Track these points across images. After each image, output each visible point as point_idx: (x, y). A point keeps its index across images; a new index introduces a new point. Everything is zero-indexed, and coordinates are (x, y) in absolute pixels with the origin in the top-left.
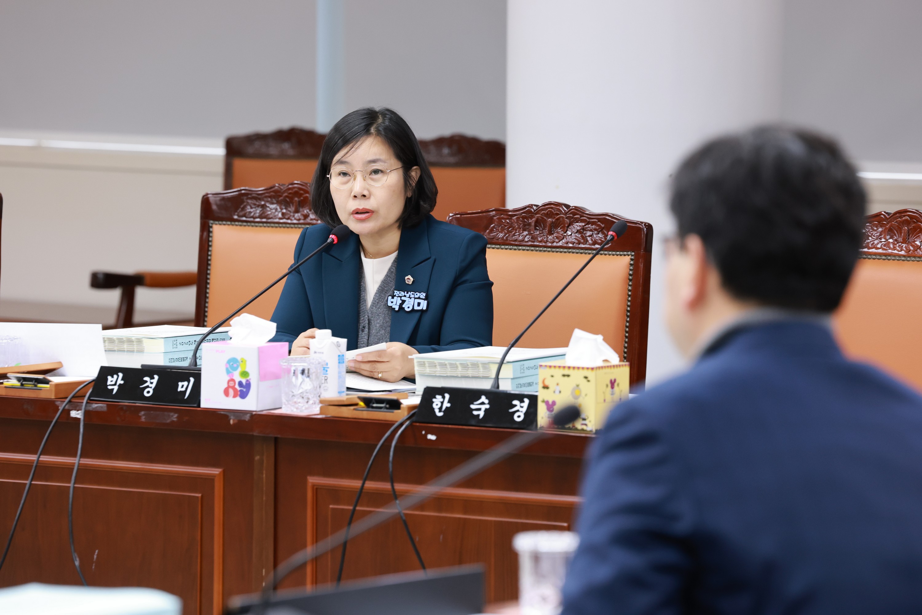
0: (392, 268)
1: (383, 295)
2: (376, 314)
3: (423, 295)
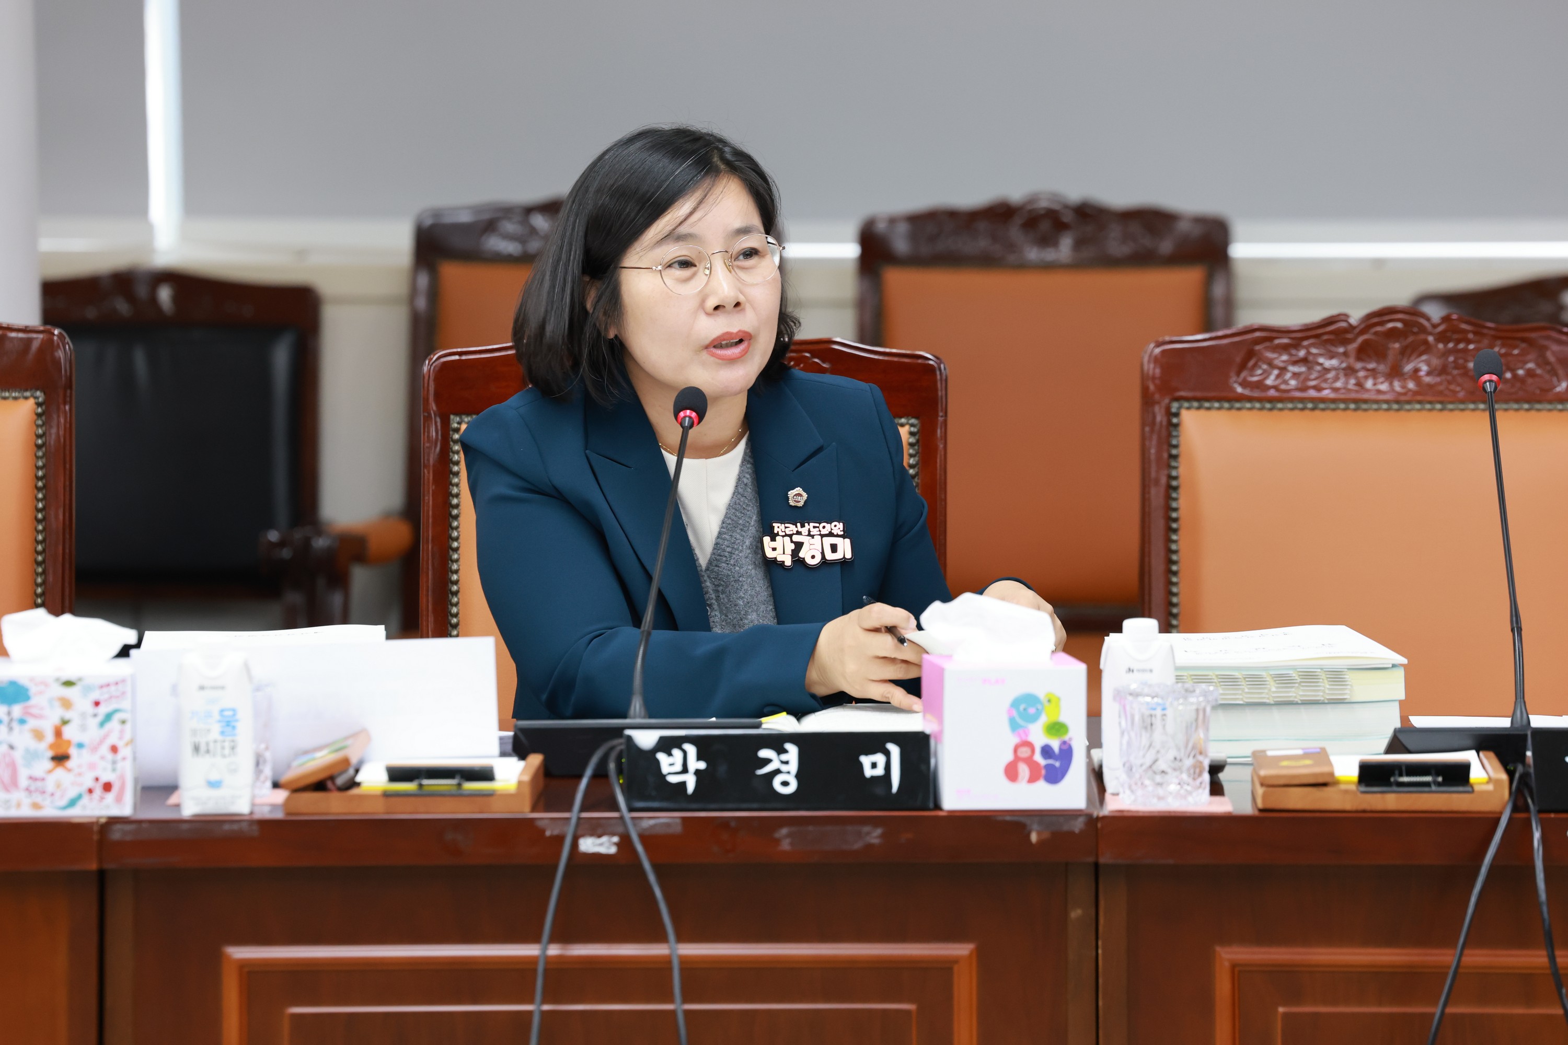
3: (838, 528)
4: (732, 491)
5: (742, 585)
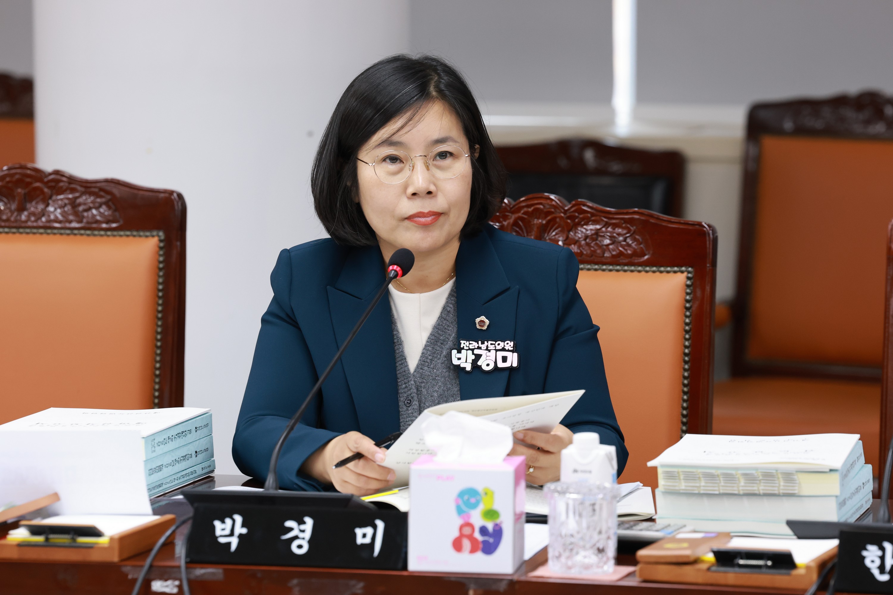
0: (448, 306)
1: (438, 348)
2: (431, 378)
3: (509, 345)
4: (438, 316)
5: (438, 382)
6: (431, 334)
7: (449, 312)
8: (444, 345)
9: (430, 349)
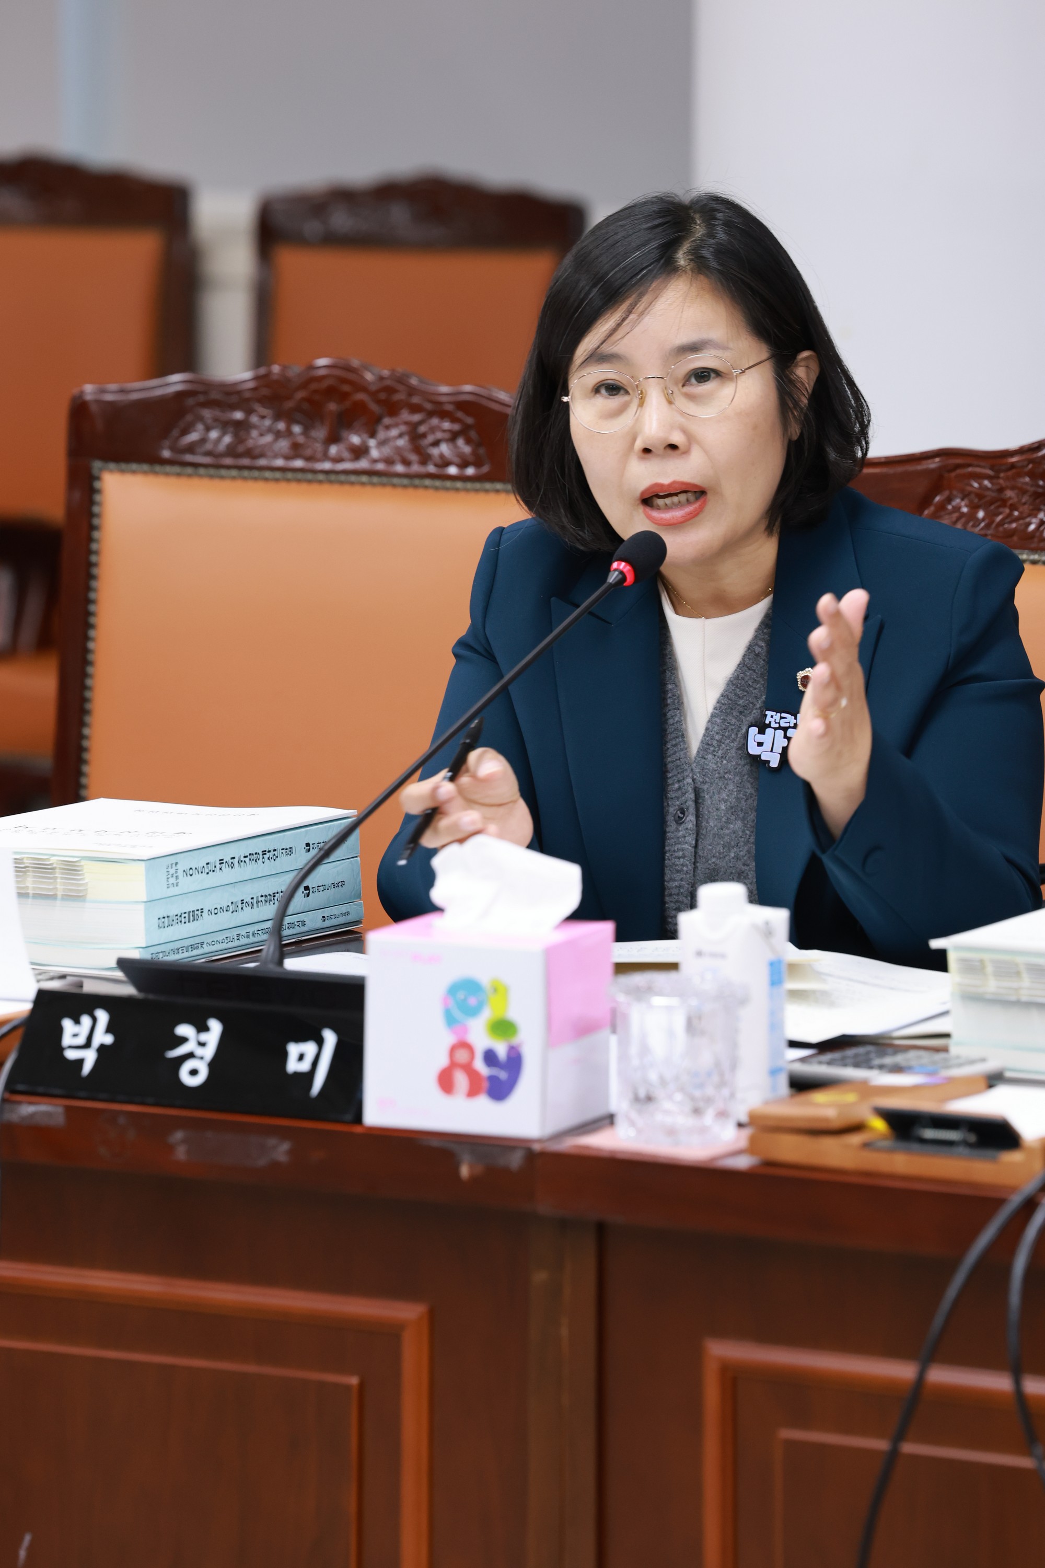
0: (757, 644)
1: (734, 721)
2: (717, 775)
4: (738, 663)
5: (727, 784)
6: (722, 695)
7: (757, 655)
8: (744, 716)
9: (719, 721)
